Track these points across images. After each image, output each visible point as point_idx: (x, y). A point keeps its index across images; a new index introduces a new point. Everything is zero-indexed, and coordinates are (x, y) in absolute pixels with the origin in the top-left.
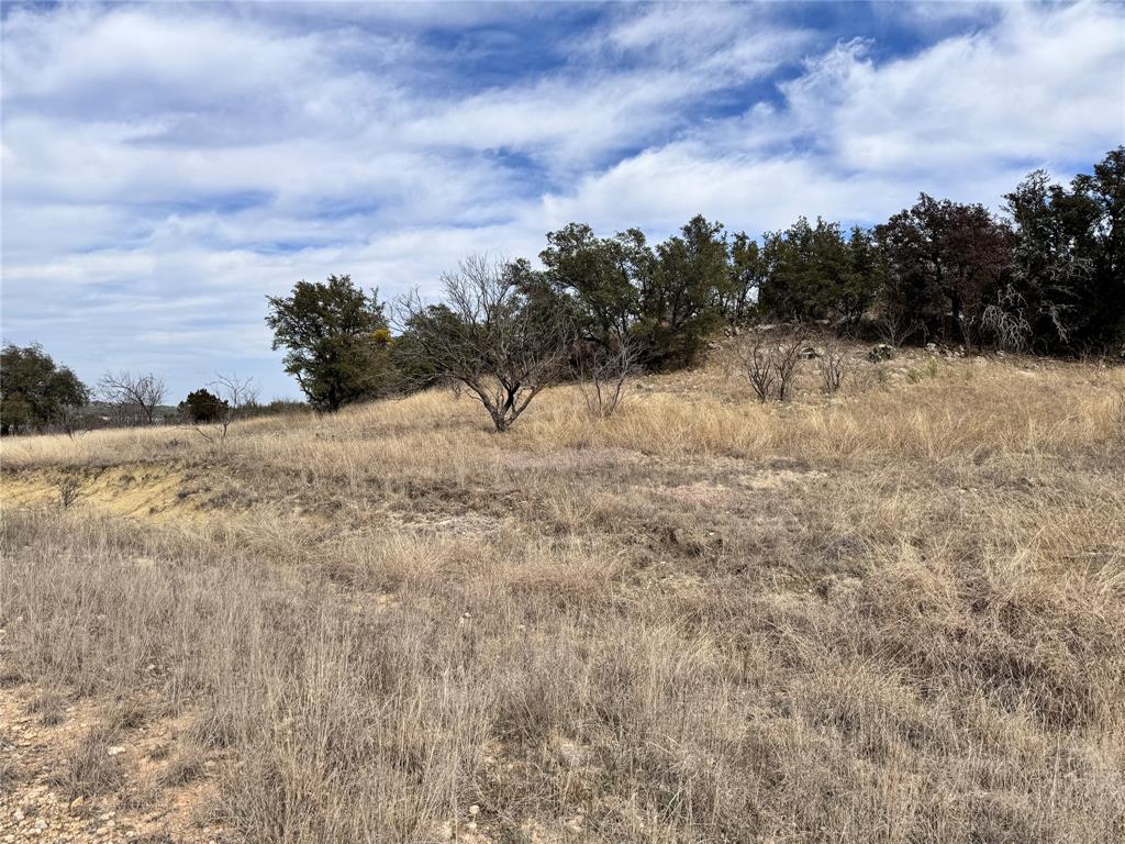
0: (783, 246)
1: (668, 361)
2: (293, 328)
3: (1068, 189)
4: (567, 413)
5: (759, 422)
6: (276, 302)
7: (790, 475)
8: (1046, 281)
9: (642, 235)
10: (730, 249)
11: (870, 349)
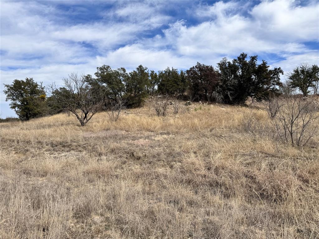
0: (163, 75)
1: (133, 105)
2: (13, 94)
3: (232, 63)
4: (103, 121)
5: (157, 121)
6: (7, 86)
7: (165, 136)
8: (227, 85)
9: (125, 69)
10: (150, 75)
11: (185, 103)
